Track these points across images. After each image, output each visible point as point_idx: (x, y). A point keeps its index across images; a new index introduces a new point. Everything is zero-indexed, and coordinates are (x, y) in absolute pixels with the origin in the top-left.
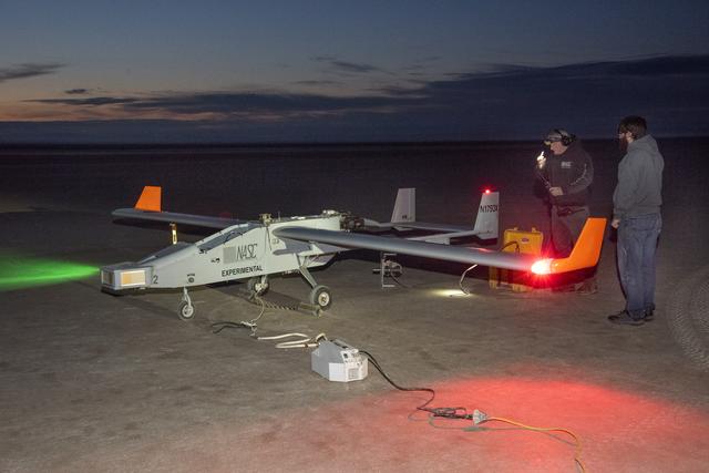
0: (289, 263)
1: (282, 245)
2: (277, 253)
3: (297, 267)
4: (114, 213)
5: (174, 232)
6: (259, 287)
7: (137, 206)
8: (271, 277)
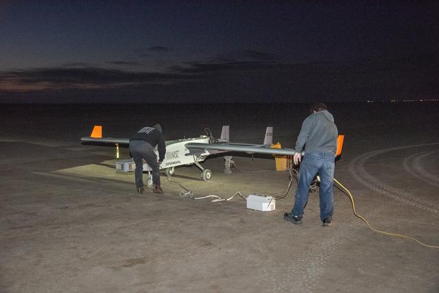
0: (190, 160)
1: (188, 152)
2: (186, 155)
3: (193, 162)
4: (82, 139)
5: (118, 148)
6: (171, 172)
7: (92, 136)
8: (176, 167)
